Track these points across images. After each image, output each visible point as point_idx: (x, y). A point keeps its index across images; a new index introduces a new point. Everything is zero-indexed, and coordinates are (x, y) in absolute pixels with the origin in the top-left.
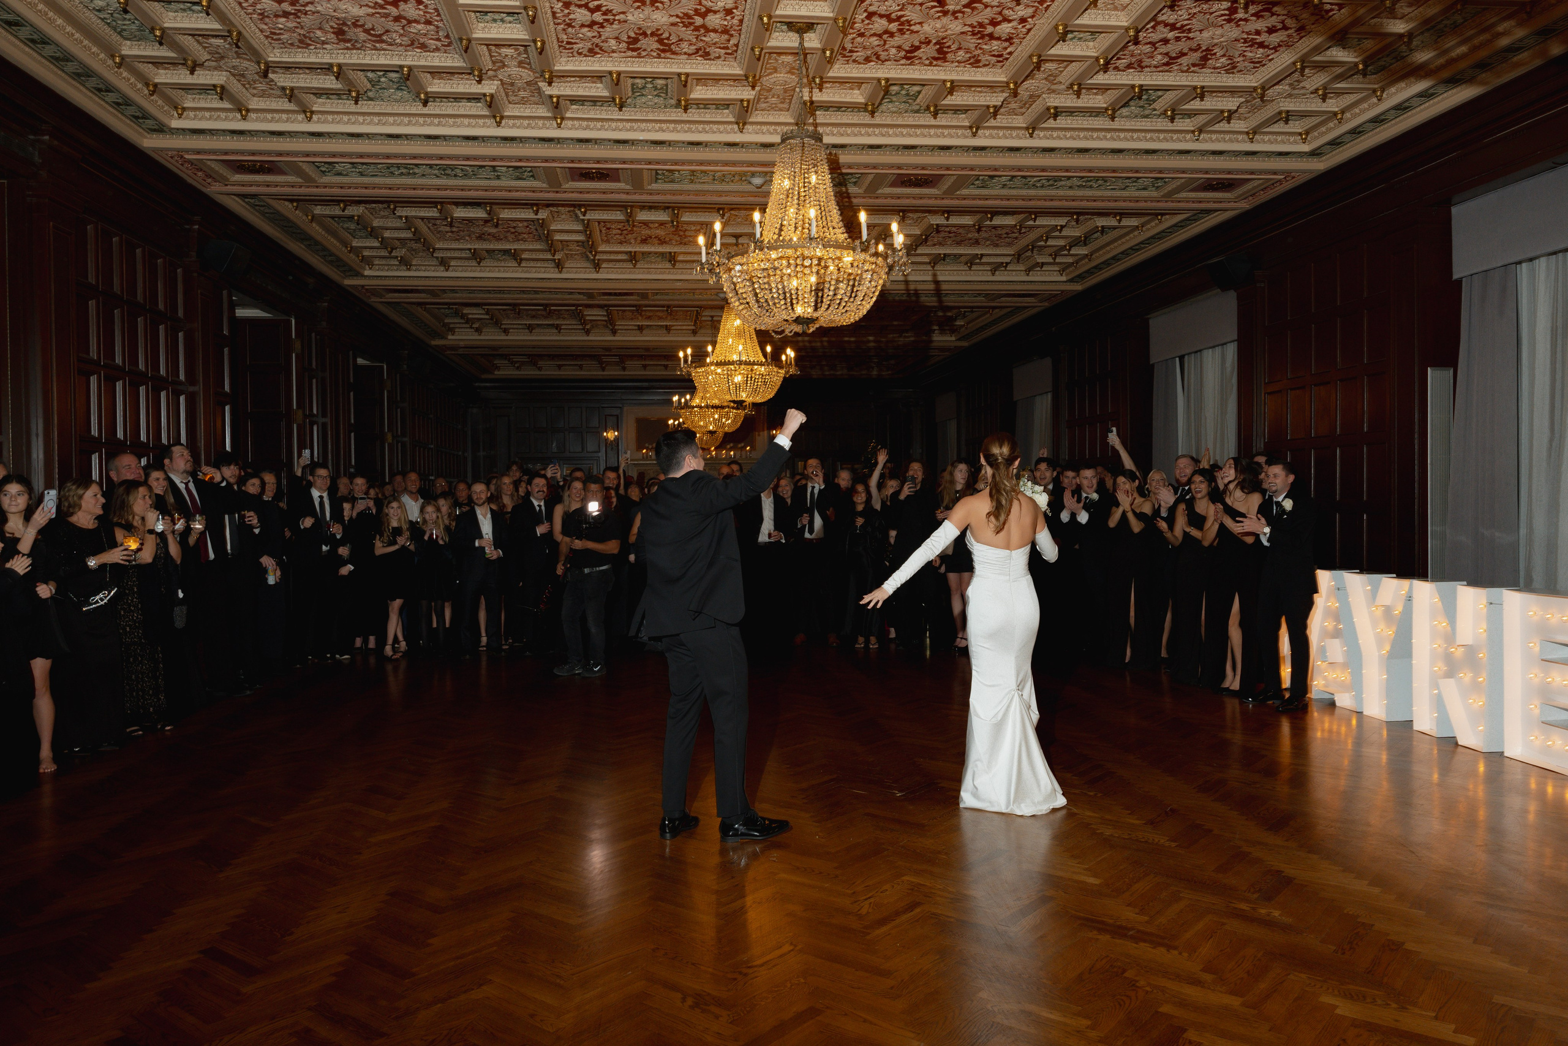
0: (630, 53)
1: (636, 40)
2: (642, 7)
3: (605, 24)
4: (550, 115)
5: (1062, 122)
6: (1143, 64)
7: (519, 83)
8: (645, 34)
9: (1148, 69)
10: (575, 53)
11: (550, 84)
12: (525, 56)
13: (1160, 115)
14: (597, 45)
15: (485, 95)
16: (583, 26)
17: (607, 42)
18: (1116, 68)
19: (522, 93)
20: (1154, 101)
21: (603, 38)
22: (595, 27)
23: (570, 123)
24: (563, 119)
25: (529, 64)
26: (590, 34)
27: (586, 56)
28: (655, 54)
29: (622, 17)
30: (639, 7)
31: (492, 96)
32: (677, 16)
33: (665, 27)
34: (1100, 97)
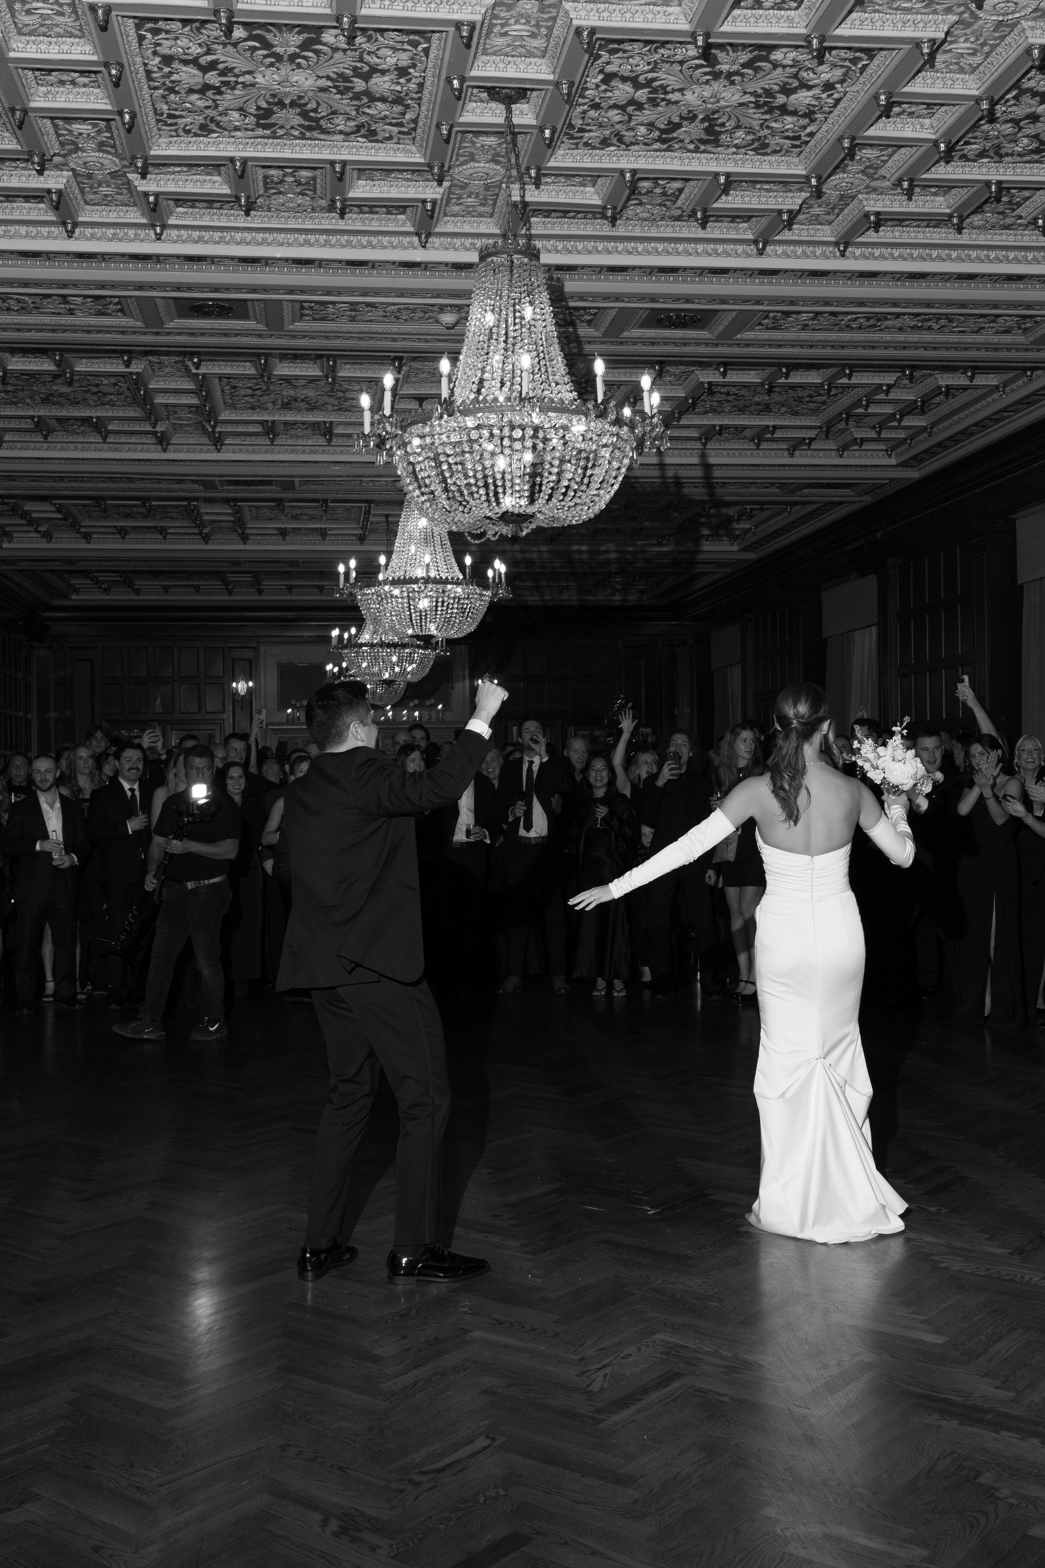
0: (260, 132)
1: (268, 113)
2: (277, 65)
3: (223, 89)
4: (144, 221)
5: (886, 234)
6: (1003, 151)
7: (99, 175)
8: (281, 104)
9: (1009, 159)
10: (181, 132)
11: (144, 176)
12: (108, 135)
13: (1027, 226)
14: (212, 120)
15: (49, 191)
16: (191, 91)
17: (226, 114)
18: (964, 158)
19: (104, 190)
20: (1019, 205)
21: (220, 109)
22: (210, 93)
23: (174, 233)
24: (164, 227)
25: (114, 146)
26: (201, 103)
27: (196, 135)
28: (296, 133)
29: (248, 78)
30: (272, 65)
31: (60, 193)
32: (328, 78)
33: (311, 94)
34: (940, 199)
